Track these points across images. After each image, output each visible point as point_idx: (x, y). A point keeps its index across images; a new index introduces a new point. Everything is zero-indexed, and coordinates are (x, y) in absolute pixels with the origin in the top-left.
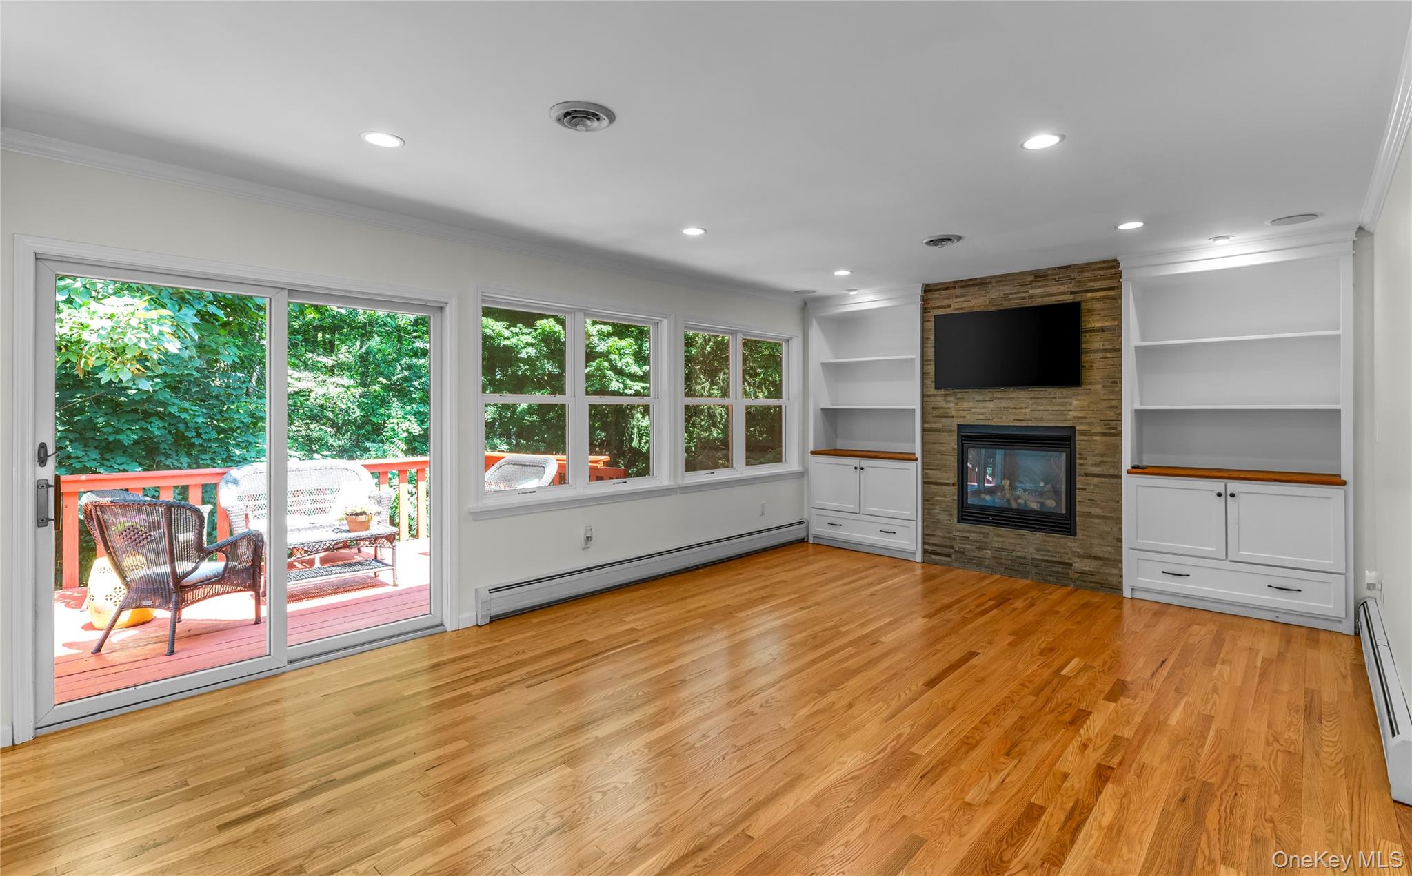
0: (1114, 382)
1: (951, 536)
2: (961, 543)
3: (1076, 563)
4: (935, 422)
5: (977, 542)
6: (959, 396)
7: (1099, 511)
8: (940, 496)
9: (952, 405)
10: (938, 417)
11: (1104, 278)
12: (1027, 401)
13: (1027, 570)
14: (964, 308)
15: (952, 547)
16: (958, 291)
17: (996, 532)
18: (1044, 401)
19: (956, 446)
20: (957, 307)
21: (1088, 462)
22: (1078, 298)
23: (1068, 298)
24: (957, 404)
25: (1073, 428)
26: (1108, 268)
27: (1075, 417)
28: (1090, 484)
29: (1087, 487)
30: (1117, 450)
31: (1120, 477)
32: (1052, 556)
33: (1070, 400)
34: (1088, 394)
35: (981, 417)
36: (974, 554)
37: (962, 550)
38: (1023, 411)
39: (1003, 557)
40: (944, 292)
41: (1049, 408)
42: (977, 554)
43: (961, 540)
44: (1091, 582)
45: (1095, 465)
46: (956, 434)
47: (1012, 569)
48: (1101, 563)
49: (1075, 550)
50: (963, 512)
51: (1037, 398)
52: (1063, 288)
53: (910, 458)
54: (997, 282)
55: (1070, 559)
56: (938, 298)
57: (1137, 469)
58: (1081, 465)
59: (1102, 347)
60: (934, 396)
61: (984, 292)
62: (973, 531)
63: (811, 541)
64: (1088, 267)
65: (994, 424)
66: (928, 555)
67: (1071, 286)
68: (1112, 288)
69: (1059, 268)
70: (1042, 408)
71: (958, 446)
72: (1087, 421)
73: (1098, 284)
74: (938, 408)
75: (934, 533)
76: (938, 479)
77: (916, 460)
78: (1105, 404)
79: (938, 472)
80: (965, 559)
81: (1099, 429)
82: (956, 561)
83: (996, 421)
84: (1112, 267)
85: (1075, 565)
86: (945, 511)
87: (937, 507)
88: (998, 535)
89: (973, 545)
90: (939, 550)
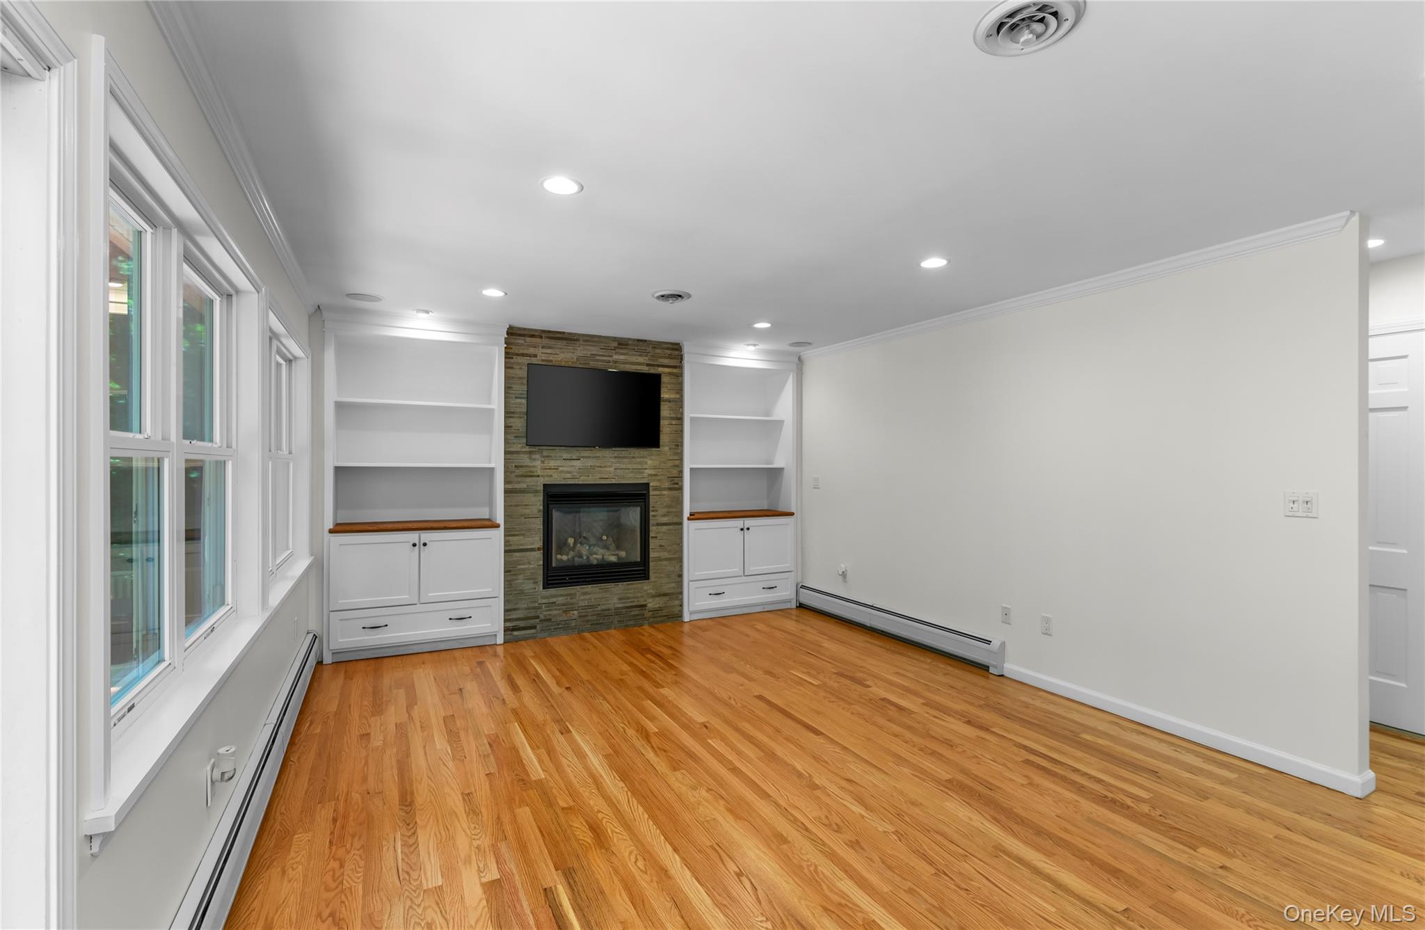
0: (677, 445)
1: (537, 605)
2: (547, 611)
3: (650, 603)
4: (519, 482)
5: (564, 605)
6: (545, 453)
7: (666, 555)
8: (524, 564)
9: (538, 463)
10: (522, 476)
11: (670, 357)
12: (612, 460)
13: (611, 620)
14: (551, 361)
15: (537, 617)
16: (545, 341)
17: (582, 591)
18: (626, 460)
19: (542, 508)
20: (543, 358)
21: (658, 514)
22: (653, 371)
23: (645, 369)
24: (543, 462)
25: (647, 485)
26: (673, 349)
27: (649, 475)
28: (660, 532)
29: (658, 536)
30: (679, 501)
31: (681, 524)
32: (631, 602)
33: (646, 460)
34: (658, 455)
35: (568, 476)
36: (561, 619)
37: (548, 617)
38: (608, 469)
39: (589, 614)
40: (528, 339)
41: (629, 466)
42: (564, 617)
43: (548, 607)
44: (660, 617)
45: (664, 516)
46: (542, 494)
47: (597, 624)
48: (667, 598)
49: (649, 591)
50: (548, 577)
51: (620, 457)
52: (641, 360)
53: (490, 524)
54: (584, 341)
55: (645, 601)
56: (522, 345)
57: (694, 516)
58: (654, 516)
59: (669, 416)
60: (518, 453)
61: (571, 348)
62: (559, 595)
63: (328, 659)
64: (657, 345)
65: (581, 483)
66: (509, 632)
67: (647, 358)
68: (675, 367)
69: (638, 340)
70: (624, 466)
71: (544, 507)
72: (659, 478)
73: (666, 361)
74: (522, 467)
75: (516, 606)
76: (522, 545)
77: (498, 526)
78: (670, 464)
79: (522, 537)
80: (553, 626)
81: (667, 485)
82: (542, 630)
83: (583, 480)
84: (676, 350)
85: (649, 605)
86: (529, 579)
87: (521, 577)
88: (585, 594)
89: (559, 609)
90: (521, 624)
